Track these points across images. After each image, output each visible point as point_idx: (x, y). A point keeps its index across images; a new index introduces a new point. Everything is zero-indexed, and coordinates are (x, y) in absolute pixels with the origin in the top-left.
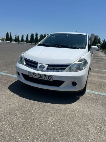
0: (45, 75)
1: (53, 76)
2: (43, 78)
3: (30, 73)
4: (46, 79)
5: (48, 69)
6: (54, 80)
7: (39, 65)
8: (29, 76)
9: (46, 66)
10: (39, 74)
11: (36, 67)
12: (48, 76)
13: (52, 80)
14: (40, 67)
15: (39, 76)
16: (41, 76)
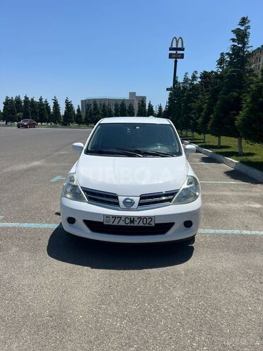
0: (140, 218)
1: (154, 217)
2: (136, 224)
3: (108, 216)
4: (141, 224)
5: (140, 204)
6: (156, 224)
7: (121, 199)
8: (105, 223)
9: (137, 200)
10: (127, 217)
11: (117, 204)
12: (145, 217)
13: (153, 225)
14: (125, 202)
15: (128, 221)
16: (132, 219)
